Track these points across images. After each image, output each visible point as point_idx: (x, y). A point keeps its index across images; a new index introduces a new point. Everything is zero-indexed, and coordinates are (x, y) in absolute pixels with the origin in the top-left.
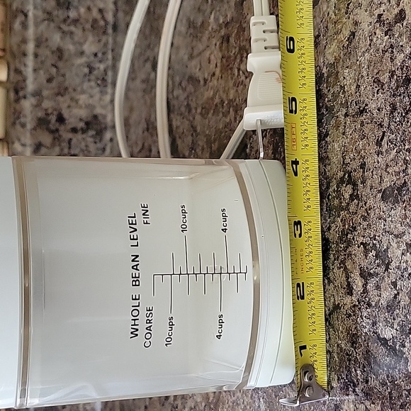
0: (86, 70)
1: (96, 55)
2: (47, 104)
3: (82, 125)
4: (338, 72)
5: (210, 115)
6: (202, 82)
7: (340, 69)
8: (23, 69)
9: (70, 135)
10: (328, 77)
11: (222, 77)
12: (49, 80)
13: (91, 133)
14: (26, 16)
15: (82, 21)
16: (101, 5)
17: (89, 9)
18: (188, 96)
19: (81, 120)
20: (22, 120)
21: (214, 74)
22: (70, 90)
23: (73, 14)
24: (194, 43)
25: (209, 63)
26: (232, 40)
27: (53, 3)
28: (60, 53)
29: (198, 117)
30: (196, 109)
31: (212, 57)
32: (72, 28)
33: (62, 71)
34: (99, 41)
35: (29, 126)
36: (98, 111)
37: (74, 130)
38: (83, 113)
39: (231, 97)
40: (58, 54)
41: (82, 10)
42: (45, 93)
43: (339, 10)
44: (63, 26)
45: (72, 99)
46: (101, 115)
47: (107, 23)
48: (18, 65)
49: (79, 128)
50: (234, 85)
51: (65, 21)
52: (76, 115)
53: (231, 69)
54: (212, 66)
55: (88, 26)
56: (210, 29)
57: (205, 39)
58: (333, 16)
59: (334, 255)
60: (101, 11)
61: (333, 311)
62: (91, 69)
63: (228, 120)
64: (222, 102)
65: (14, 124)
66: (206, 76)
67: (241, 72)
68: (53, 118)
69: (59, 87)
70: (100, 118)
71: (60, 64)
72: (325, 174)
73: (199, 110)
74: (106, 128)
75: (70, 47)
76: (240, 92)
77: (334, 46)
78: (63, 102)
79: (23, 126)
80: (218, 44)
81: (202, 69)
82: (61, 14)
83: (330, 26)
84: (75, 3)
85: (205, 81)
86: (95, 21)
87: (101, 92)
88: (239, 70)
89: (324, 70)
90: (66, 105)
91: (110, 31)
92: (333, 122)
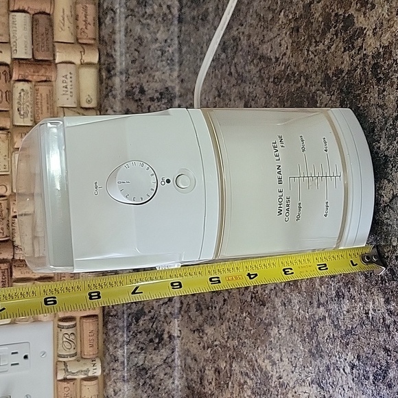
0: (159, 53)
1: (166, 41)
2: (132, 80)
3: (157, 95)
4: (391, 51)
5: (282, 83)
6: (274, 60)
7: (393, 50)
8: (113, 53)
9: (149, 103)
10: (384, 54)
11: (292, 56)
12: (133, 62)
13: (164, 101)
14: (115, 13)
15: (155, 15)
16: (169, 3)
17: (160, 6)
18: (260, 70)
19: (156, 91)
20: (114, 92)
21: (285, 54)
22: (148, 68)
23: (149, 10)
24: (265, 32)
25: (280, 46)
26: (301, 30)
27: (135, 3)
28: (140, 40)
29: (271, 85)
30: (269, 79)
31: (283, 42)
32: (148, 21)
33: (142, 55)
34: (169, 30)
35: (119, 97)
36: (169, 84)
37: (152, 99)
38: (158, 86)
39: (302, 69)
40: (139, 41)
41: (156, 7)
42: (131, 71)
43: (392, 13)
44: (142, 20)
45: (150, 75)
46: (171, 87)
47: (173, 16)
48: (109, 51)
49: (155, 98)
50: (304, 61)
51: (143, 16)
52: (152, 88)
53: (301, 50)
54: (283, 49)
55: (160, 19)
56: (280, 22)
57: (275, 29)
58: (387, 16)
59: (392, 165)
60: (169, 7)
61: (393, 199)
62: (163, 52)
63: (299, 85)
64: (294, 73)
65: (107, 96)
66: (277, 56)
67: (310, 52)
68: (137, 91)
69: (141, 66)
70: (170, 89)
71: (141, 49)
72: (384, 115)
73: (272, 80)
74: (175, 97)
75: (148, 36)
76: (310, 66)
77: (388, 35)
78: (144, 78)
79: (114, 97)
80: (288, 33)
81: (273, 51)
82: (141, 10)
83: (385, 22)
84: (151, 2)
85: (277, 59)
86: (165, 15)
87: (171, 69)
88: (308, 51)
89: (381, 50)
90: (145, 80)
91: (176, 22)
92: (388, 82)
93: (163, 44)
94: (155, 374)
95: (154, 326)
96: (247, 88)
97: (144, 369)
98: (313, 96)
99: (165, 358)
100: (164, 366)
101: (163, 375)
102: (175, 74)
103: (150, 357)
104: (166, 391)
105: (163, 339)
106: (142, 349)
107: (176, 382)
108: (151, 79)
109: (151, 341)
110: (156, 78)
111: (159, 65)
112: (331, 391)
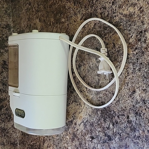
49: (4, 27)
52: (3, 24)
70: (9, 25)
74: (11, 28)
87: (9, 18)
93: (6, 9)
94: (9, 131)
95: (8, 112)
96: (40, 14)
97: (4, 129)
98: (64, 6)
99: (12, 125)
100: (12, 128)
101: (12, 132)
102: (11, 20)
103: (6, 124)
104: (13, 138)
105: (11, 117)
106: (3, 121)
107: (17, 135)
108: (2, 20)
109: (7, 118)
110: (4, 20)
111: (5, 16)
112: (80, 101)
